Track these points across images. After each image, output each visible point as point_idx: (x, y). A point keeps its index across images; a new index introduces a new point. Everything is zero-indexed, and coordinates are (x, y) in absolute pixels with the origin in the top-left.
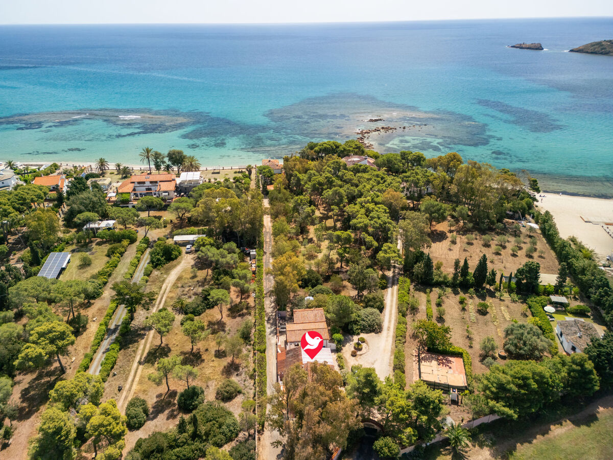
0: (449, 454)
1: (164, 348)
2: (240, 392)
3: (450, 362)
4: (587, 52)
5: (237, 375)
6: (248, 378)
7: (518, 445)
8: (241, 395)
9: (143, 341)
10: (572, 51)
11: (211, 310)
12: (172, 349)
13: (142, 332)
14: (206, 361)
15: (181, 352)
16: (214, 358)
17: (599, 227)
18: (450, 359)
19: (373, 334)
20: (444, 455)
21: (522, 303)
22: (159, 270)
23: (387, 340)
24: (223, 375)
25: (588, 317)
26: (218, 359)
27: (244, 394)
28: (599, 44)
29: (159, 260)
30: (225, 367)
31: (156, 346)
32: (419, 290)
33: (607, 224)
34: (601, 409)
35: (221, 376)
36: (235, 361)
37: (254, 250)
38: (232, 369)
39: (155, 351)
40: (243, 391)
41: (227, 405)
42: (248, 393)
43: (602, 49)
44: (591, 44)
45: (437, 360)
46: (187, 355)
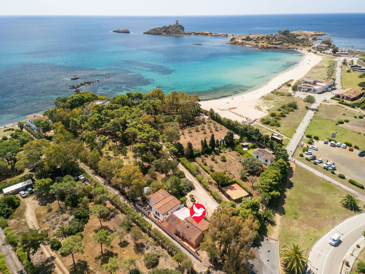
0: (269, 224)
1: (79, 264)
2: (159, 257)
3: (233, 187)
4: (152, 34)
5: (147, 249)
6: (155, 247)
7: (283, 206)
8: (161, 257)
9: (57, 269)
10: (144, 33)
11: (88, 224)
12: (87, 260)
13: (49, 264)
14: (119, 253)
15: (96, 259)
16: (123, 249)
17: (227, 111)
18: (233, 186)
19: (192, 191)
20: (268, 225)
21: (233, 151)
22: (12, 218)
23: (201, 191)
24: (138, 254)
25: (257, 147)
26: (125, 248)
27: (162, 256)
28: (155, 29)
29: (7, 211)
30: (134, 249)
31: (71, 265)
32: (191, 161)
33: (230, 109)
34: (290, 179)
35: (137, 255)
36: (137, 243)
37: (82, 176)
38: (139, 248)
39: (75, 269)
40: (160, 255)
41: (159, 267)
42: (164, 254)
43: (158, 32)
44: (152, 29)
45: (229, 189)
46: (102, 258)
